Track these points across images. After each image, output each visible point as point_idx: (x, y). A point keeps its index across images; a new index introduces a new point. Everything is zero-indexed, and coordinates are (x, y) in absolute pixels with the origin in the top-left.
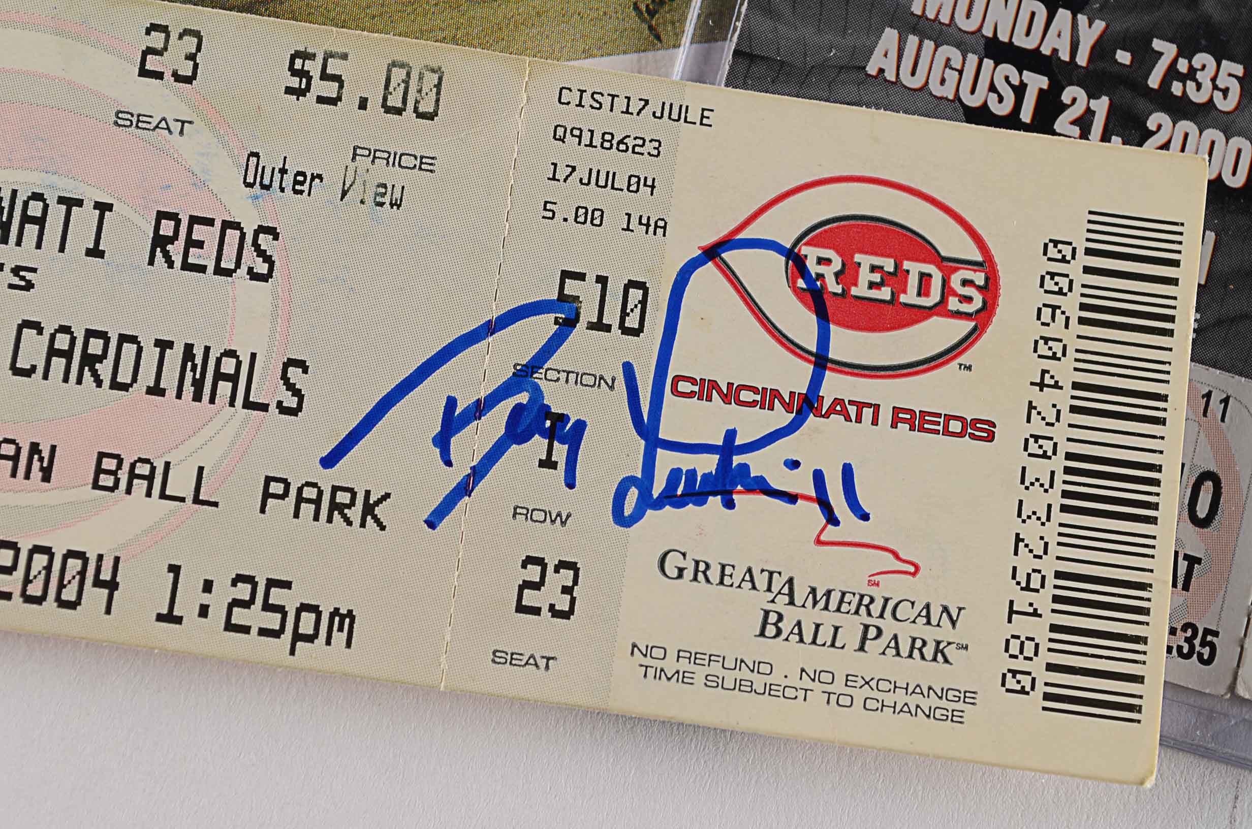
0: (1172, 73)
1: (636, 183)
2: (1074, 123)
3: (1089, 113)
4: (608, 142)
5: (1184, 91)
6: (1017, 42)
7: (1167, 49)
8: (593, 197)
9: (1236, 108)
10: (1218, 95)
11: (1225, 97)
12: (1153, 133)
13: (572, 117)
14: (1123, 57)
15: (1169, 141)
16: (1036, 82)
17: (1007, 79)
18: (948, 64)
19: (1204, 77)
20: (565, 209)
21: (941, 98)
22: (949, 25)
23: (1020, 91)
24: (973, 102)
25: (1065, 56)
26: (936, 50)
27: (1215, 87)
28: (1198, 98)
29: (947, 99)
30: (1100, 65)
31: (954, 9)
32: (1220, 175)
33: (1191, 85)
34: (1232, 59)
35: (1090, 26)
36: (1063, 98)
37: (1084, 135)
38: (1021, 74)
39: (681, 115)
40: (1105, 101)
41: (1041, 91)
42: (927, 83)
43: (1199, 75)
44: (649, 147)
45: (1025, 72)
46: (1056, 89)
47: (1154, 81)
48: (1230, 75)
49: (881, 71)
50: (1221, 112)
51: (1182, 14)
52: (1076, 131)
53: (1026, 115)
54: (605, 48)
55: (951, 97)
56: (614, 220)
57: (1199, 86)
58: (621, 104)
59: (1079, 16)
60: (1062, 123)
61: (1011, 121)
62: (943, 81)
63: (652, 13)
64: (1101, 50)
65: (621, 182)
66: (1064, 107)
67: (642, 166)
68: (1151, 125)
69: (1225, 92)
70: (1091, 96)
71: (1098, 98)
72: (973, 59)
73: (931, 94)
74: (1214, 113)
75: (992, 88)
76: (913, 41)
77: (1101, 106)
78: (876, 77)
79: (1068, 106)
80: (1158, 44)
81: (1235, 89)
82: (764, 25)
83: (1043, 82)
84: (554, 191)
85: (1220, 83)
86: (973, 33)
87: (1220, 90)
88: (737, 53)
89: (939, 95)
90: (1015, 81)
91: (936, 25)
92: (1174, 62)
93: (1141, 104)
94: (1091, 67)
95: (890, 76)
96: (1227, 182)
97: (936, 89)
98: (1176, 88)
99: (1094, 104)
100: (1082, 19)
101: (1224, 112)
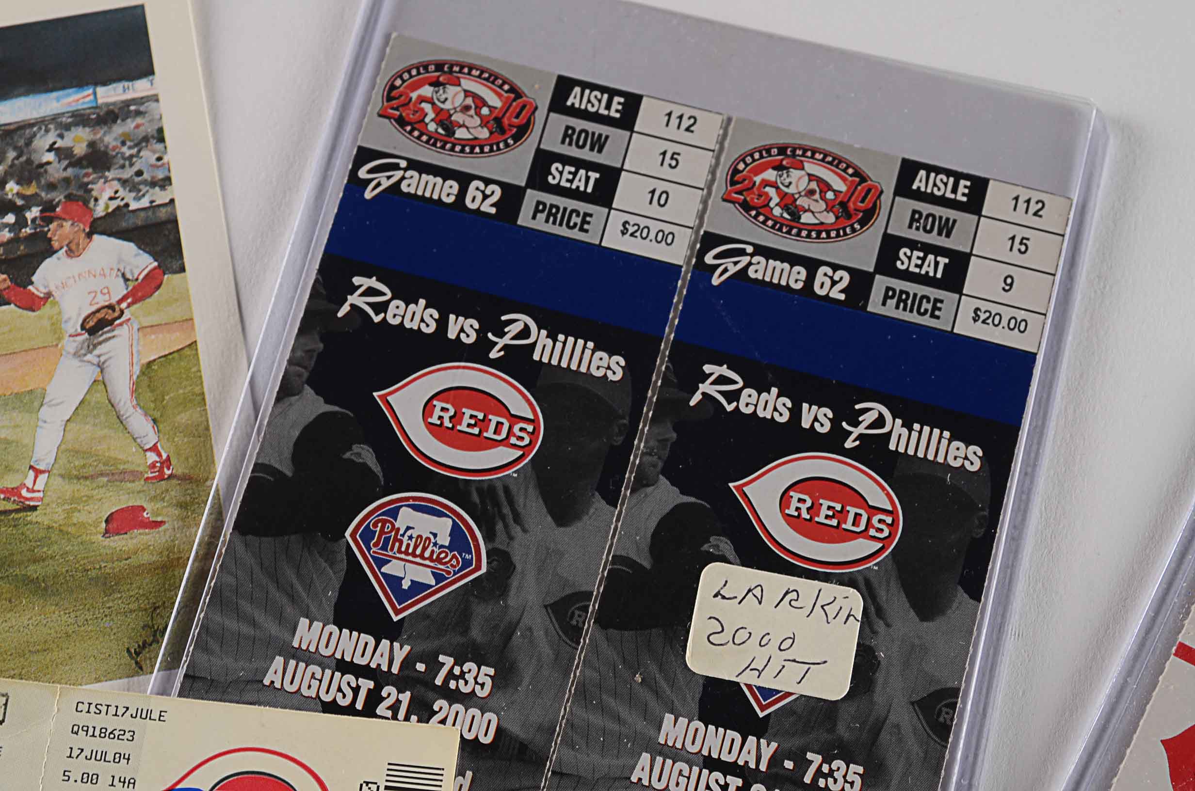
0: (450, 675)
1: (119, 757)
2: (388, 708)
3: (398, 702)
4: (104, 733)
5: (457, 686)
6: (355, 661)
7: (448, 661)
8: (93, 767)
9: (489, 695)
10: (478, 687)
11: (482, 689)
12: (437, 713)
13: (83, 719)
14: (421, 667)
15: (446, 718)
16: (367, 685)
17: (349, 683)
18: (313, 676)
19: (469, 677)
20: (76, 775)
21: (308, 697)
22: (314, 653)
23: (356, 690)
24: (327, 698)
25: (385, 668)
26: (306, 668)
27: (476, 683)
28: (466, 690)
29: (311, 697)
30: (406, 672)
31: (318, 643)
32: (477, 736)
33: (461, 682)
34: (487, 665)
35: (401, 649)
36: (382, 694)
37: (395, 717)
38: (357, 680)
39: (147, 715)
40: (408, 694)
41: (369, 690)
42: (300, 688)
43: (467, 676)
44: (128, 735)
45: (360, 679)
46: (378, 688)
47: (439, 681)
48: (486, 675)
49: (272, 682)
50: (479, 697)
51: (459, 639)
52: (389, 714)
53: (359, 706)
54: (108, 676)
55: (314, 696)
56: (105, 780)
57: (466, 683)
58: (112, 710)
59: (395, 643)
60: (381, 710)
61: (350, 710)
62: (309, 687)
63: (138, 654)
64: (408, 663)
65: (110, 757)
66: (383, 699)
67: (122, 747)
68: (436, 708)
69: (482, 685)
70: (400, 691)
71: (404, 692)
72: (328, 672)
73: (302, 695)
74: (475, 699)
75: (340, 690)
76: (292, 663)
77: (406, 697)
78: (269, 686)
79: (385, 698)
80: (442, 658)
81: (489, 682)
82: (203, 658)
83: (371, 684)
84: (70, 764)
85: (480, 680)
86: (329, 657)
87: (480, 684)
88: (186, 676)
89: (306, 695)
90: (354, 685)
91: (307, 653)
92: (452, 668)
93: (430, 695)
94: (400, 674)
95: (278, 685)
96: (481, 741)
97: (305, 692)
98: (452, 685)
99: (401, 697)
100: (396, 645)
101: (482, 698)
